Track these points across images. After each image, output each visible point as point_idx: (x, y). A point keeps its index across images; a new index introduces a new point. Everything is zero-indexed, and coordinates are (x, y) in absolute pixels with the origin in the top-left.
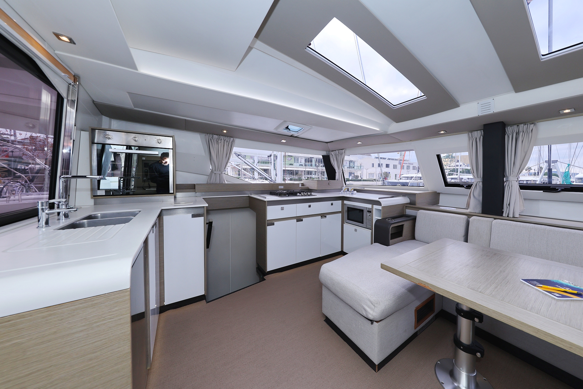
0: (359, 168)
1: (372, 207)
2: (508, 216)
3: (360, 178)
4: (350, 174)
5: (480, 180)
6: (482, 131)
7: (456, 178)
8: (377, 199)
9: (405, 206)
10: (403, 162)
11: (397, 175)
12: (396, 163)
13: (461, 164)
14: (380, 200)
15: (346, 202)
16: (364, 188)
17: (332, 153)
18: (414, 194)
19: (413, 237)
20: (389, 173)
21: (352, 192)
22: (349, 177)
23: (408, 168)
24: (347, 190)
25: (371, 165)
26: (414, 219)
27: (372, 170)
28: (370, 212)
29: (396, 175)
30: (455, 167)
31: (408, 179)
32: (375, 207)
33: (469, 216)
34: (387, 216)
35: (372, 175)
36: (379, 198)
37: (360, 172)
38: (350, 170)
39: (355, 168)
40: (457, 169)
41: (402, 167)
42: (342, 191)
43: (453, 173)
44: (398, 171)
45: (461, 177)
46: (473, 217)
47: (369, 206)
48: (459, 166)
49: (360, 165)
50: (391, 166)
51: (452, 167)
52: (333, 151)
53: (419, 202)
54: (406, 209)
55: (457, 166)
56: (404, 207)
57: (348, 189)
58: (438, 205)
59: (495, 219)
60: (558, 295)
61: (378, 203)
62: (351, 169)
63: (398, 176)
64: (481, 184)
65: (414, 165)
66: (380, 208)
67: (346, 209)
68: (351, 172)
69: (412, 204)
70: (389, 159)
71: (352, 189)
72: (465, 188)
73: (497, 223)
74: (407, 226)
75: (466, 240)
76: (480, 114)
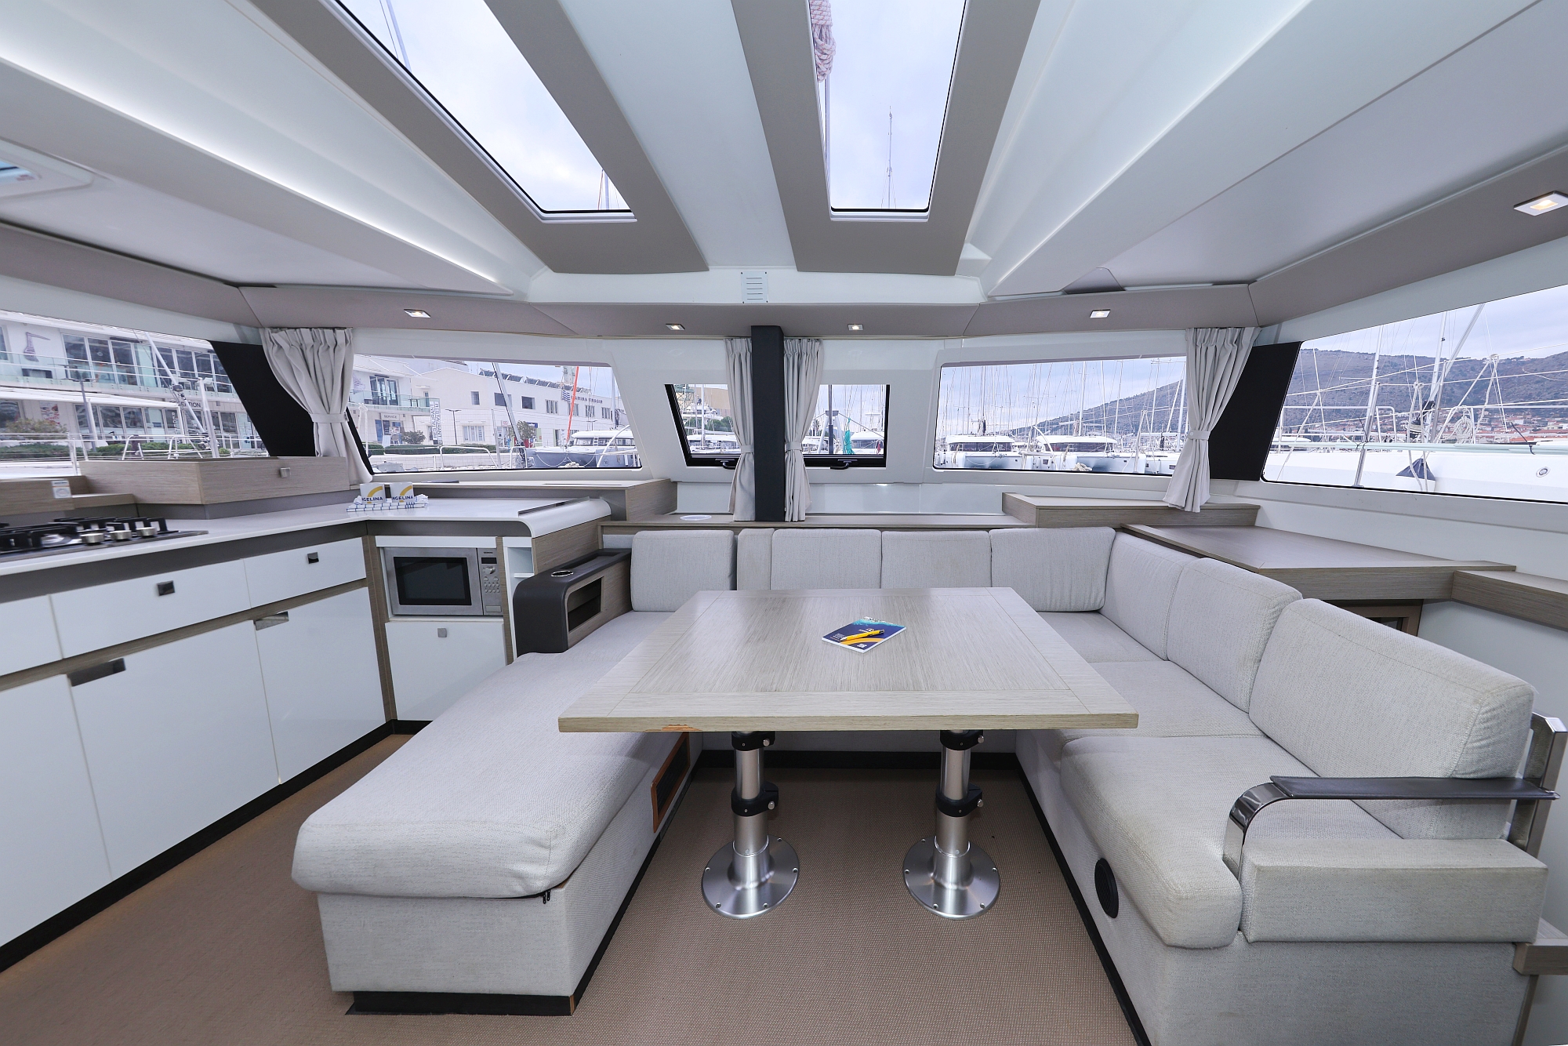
0: (422, 405)
1: (500, 544)
2: (792, 521)
3: (427, 442)
4: (383, 426)
5: (749, 449)
6: (749, 339)
7: (699, 441)
8: (515, 517)
9: (600, 526)
10: (574, 394)
11: (560, 432)
12: (555, 395)
13: (705, 408)
14: (524, 518)
15: (382, 541)
16: (457, 482)
17: (280, 337)
18: (621, 491)
19: (627, 606)
20: (536, 425)
21: (409, 501)
22: (380, 436)
23: (590, 412)
24: (381, 493)
25: (470, 398)
26: (625, 558)
27: (472, 415)
28: (493, 561)
29: (556, 431)
30: (694, 416)
31: (591, 445)
32: (509, 542)
33: (736, 529)
34: (551, 563)
35: (476, 432)
36: (521, 513)
37: (428, 420)
38: (380, 410)
39: (404, 403)
40: (700, 420)
41: (573, 411)
42: (358, 499)
43: (692, 428)
44: (561, 420)
45: (708, 437)
46: (744, 531)
47: (488, 542)
48: (703, 412)
49: (423, 396)
50: (540, 404)
51: (689, 413)
52: (281, 328)
53: (634, 510)
54: (603, 533)
55: (699, 412)
56: (596, 528)
57: (388, 489)
58: (676, 512)
59: (776, 528)
60: (863, 646)
61: (518, 528)
62: (381, 408)
63: (563, 436)
64: (751, 457)
65: (604, 405)
66: (525, 542)
67: (386, 567)
68: (383, 418)
69: (617, 519)
70: (531, 381)
71: (409, 488)
72: (724, 467)
73: (781, 537)
74: (609, 579)
75: (734, 587)
76: (747, 302)
